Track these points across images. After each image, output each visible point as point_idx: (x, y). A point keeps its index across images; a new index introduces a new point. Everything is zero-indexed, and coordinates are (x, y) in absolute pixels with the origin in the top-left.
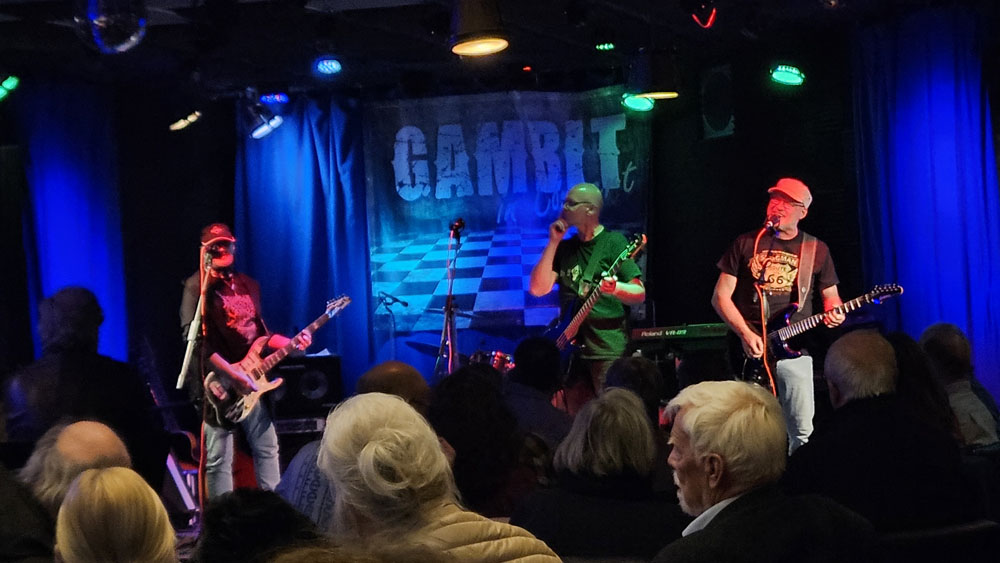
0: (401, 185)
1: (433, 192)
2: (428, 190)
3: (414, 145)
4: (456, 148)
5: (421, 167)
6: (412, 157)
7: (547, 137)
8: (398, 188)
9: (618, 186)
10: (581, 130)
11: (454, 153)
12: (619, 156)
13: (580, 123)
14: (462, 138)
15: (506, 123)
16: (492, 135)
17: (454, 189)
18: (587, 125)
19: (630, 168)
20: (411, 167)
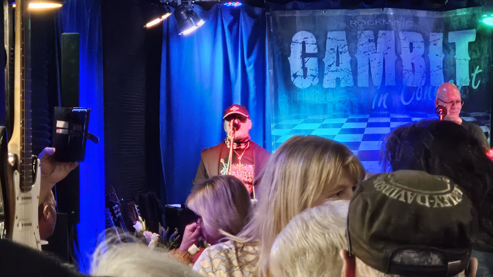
0: (295, 76)
1: (321, 82)
2: (316, 81)
3: (307, 46)
4: (340, 50)
5: (312, 63)
6: (304, 55)
7: (414, 45)
8: (292, 78)
9: (468, 84)
10: (441, 40)
11: (338, 54)
12: (470, 61)
13: (441, 35)
14: (345, 42)
15: (381, 32)
16: (370, 41)
17: (338, 80)
18: (446, 37)
20: (304, 63)
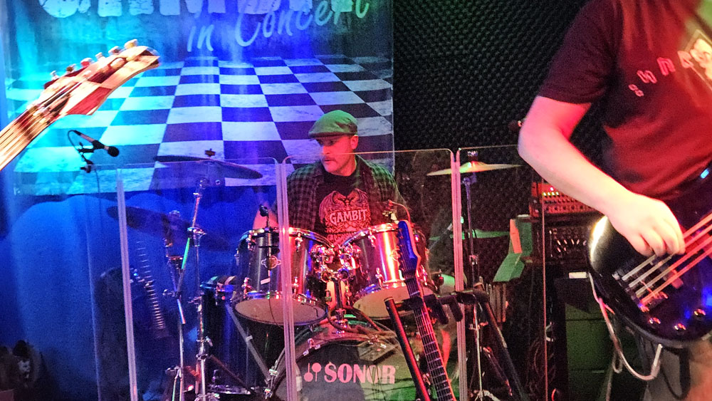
2: (86, 4)
9: (350, 10)
17: (126, 4)
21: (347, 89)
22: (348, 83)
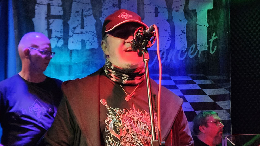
1: (66, 44)
3: (52, 8)
4: (85, 13)
5: (57, 25)
9: (207, 49)
11: (83, 16)
14: (90, 6)
17: (83, 43)
19: (214, 37)
20: (48, 24)
21: (205, 94)
22: (205, 90)
